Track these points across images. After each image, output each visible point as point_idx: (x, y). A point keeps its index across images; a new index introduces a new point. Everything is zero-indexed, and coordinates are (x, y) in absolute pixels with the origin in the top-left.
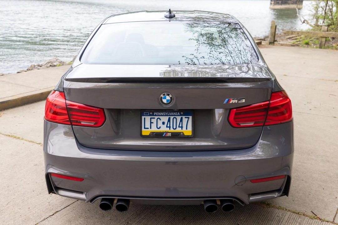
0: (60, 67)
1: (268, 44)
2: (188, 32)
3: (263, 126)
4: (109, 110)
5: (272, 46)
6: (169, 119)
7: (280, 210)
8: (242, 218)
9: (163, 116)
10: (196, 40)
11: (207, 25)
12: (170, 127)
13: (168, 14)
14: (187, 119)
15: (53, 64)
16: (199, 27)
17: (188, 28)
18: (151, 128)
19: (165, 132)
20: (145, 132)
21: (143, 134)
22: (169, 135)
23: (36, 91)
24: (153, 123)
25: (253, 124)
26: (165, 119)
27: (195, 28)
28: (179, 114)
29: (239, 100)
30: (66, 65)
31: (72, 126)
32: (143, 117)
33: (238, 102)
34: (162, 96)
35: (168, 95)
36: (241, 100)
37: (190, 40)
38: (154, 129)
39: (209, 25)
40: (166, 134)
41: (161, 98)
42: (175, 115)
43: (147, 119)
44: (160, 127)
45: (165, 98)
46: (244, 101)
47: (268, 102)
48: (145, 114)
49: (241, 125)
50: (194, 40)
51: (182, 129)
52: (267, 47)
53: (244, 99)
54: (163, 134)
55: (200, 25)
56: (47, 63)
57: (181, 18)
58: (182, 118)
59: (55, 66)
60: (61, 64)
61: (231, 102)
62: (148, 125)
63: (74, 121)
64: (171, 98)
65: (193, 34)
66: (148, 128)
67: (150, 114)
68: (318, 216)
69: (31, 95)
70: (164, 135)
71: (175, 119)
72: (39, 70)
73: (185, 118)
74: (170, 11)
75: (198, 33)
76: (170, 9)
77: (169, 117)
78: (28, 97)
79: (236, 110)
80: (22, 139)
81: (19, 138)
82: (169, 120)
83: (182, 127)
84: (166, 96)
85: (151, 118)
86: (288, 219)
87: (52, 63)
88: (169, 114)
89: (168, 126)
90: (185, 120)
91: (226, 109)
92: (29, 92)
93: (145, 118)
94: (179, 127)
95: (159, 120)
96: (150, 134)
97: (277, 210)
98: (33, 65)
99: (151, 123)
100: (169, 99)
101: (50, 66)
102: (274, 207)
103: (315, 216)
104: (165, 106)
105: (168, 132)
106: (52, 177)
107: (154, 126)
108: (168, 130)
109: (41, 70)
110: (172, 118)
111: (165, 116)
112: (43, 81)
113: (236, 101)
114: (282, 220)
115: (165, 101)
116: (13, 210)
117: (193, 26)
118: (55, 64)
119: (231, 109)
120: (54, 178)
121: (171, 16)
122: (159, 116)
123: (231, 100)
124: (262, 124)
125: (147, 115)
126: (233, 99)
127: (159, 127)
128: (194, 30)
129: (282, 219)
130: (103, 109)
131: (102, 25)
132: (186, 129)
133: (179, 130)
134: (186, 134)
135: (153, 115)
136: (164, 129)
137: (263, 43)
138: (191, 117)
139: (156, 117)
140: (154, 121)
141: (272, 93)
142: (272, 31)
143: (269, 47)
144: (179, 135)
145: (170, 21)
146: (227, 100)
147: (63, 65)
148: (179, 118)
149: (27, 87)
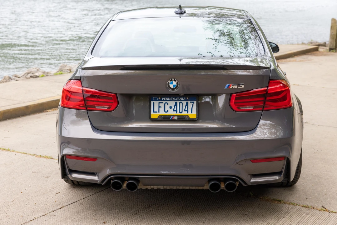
0: (43, 78)
1: (328, 50)
2: (208, 30)
3: (262, 111)
4: (122, 95)
5: (332, 53)
6: (176, 103)
7: (290, 205)
8: (250, 210)
9: (170, 100)
10: (215, 40)
11: (230, 23)
12: (176, 111)
13: (177, 10)
14: (192, 103)
15: (34, 74)
16: (221, 25)
17: (208, 25)
18: (159, 112)
19: (172, 116)
20: (154, 116)
21: (152, 117)
22: (176, 118)
23: (19, 103)
24: (161, 107)
25: (252, 108)
26: (172, 103)
27: (216, 25)
28: (184, 99)
29: (238, 86)
30: (51, 75)
31: (87, 110)
32: (152, 102)
33: (237, 87)
34: (169, 81)
35: (175, 81)
36: (240, 86)
37: (208, 39)
38: (162, 113)
39: (231, 23)
40: (173, 117)
41: (169, 83)
42: (181, 100)
43: (155, 104)
44: (168, 111)
45: (172, 83)
46: (243, 86)
47: (266, 88)
48: (154, 99)
49: (242, 109)
50: (212, 40)
51: (187, 113)
52: (325, 55)
53: (243, 85)
54: (170, 117)
55: (222, 23)
56: (25, 74)
57: (201, 14)
58: (187, 103)
59: (37, 77)
60: (45, 75)
61: (231, 87)
62: (156, 109)
63: (89, 106)
64: (177, 83)
65: (213, 33)
66: (157, 112)
67: (158, 99)
68: (327, 209)
69: (15, 108)
70: (171, 119)
71: (181, 104)
72: (17, 81)
73: (190, 102)
74: (180, 7)
75: (219, 32)
76: (180, 6)
77: (175, 101)
78: (11, 111)
79: (236, 95)
80: (13, 151)
81: (9, 150)
82: (176, 105)
83: (187, 111)
84: (172, 82)
85: (159, 103)
86: (296, 211)
87: (32, 73)
88: (176, 99)
89: (175, 110)
90: (190, 105)
91: (227, 94)
92: (11, 105)
93: (153, 103)
94: (185, 111)
95: (166, 104)
96: (158, 117)
97: (287, 205)
98: (7, 77)
99: (159, 107)
100: (176, 84)
101: (31, 76)
102: (285, 203)
103: (324, 209)
104: (171, 91)
105: (175, 115)
106: (67, 159)
107: (162, 110)
108: (174, 113)
109: (20, 82)
110: (178, 102)
111: (172, 100)
112: (26, 93)
113: (236, 87)
114: (289, 212)
115: (171, 86)
116: (20, 205)
117: (214, 23)
118: (37, 74)
119: (231, 94)
120: (69, 161)
121: (181, 12)
122: (167, 100)
123: (231, 85)
124: (262, 109)
125: (155, 100)
126: (233, 85)
127: (166, 111)
128: (215, 27)
129: (291, 211)
130: (117, 94)
131: (111, 21)
132: (192, 112)
133: (184, 113)
134: (191, 117)
135: (161, 100)
136: (171, 112)
137: (321, 49)
138: (195, 102)
139: (164, 102)
140: (162, 105)
141: (270, 80)
142: (332, 33)
143: (328, 55)
144: (184, 118)
145: (180, 17)
146: (227, 85)
147: (47, 76)
148: (184, 103)
149: (7, 99)
